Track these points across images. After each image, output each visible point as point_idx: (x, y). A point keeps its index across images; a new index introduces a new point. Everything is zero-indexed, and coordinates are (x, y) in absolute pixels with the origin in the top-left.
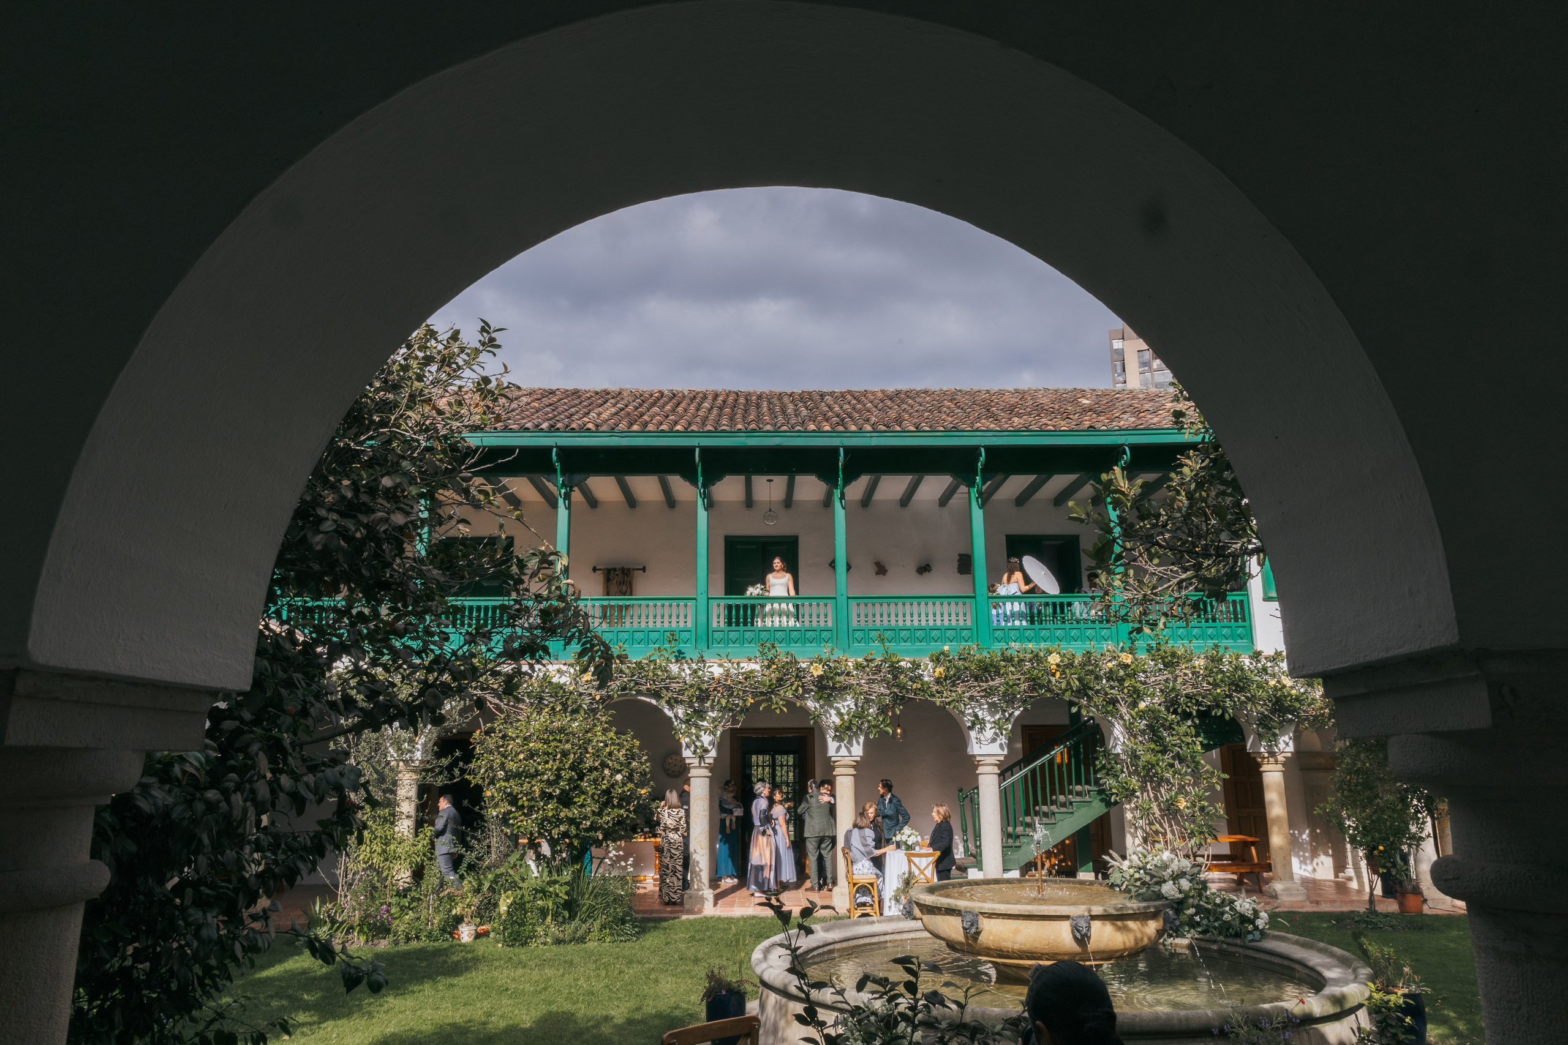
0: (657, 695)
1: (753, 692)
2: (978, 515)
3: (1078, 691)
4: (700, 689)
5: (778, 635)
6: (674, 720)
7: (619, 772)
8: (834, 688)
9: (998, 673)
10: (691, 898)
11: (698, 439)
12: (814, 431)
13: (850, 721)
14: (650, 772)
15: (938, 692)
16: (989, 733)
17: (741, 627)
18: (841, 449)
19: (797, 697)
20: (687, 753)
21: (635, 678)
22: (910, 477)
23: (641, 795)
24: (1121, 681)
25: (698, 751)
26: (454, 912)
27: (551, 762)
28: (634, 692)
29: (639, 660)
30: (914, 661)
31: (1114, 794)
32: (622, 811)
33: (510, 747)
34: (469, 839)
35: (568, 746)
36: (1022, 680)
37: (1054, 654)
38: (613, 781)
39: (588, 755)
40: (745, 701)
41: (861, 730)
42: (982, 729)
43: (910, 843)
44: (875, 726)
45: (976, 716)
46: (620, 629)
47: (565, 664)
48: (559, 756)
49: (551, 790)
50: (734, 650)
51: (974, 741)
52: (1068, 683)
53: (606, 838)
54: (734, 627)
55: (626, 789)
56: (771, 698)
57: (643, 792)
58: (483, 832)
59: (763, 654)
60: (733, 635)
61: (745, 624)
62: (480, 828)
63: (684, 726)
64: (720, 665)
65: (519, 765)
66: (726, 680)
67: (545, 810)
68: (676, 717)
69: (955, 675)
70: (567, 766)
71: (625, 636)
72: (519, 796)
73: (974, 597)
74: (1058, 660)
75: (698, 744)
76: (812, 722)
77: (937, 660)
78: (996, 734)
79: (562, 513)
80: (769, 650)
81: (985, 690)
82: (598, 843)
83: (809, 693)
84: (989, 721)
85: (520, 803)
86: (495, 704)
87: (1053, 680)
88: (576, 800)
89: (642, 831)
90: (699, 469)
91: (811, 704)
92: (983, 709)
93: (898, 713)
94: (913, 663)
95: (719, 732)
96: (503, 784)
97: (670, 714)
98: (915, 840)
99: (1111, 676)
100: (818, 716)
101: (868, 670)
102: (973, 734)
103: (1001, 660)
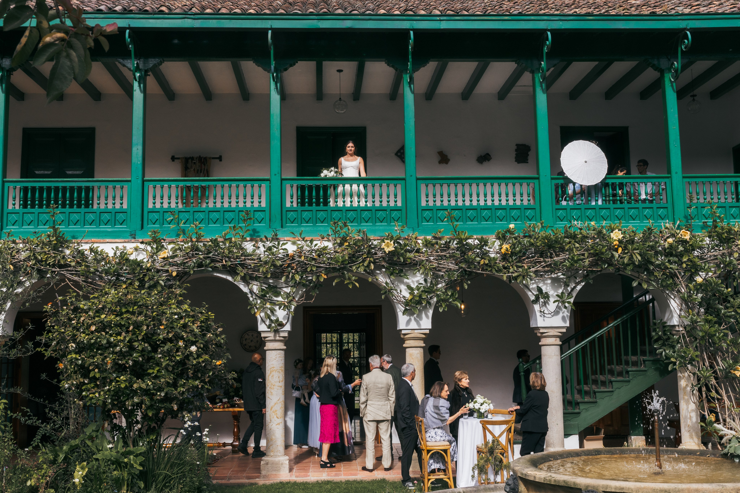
0: (232, 271)
1: (326, 268)
2: (542, 99)
3: (639, 266)
4: (275, 266)
5: (350, 214)
6: (249, 295)
7: (193, 343)
8: (404, 264)
9: (562, 250)
10: (267, 464)
11: (270, 21)
12: (384, 15)
13: (420, 296)
14: (226, 343)
15: (505, 268)
16: (552, 306)
17: (314, 207)
18: (412, 32)
19: (369, 273)
20: (262, 327)
21: (211, 255)
22: (476, 63)
23: (216, 365)
24: (680, 255)
25: (273, 325)
26: (29, 483)
27: (123, 334)
28: (210, 269)
29: (214, 238)
30: (482, 238)
31: (672, 362)
32: (197, 382)
33: (82, 319)
34: (47, 411)
35: (141, 318)
36: (586, 255)
37: (617, 230)
38: (187, 352)
39: (162, 327)
40: (318, 277)
41: (430, 304)
42: (545, 304)
43: (482, 411)
44: (444, 301)
45: (540, 290)
46: (196, 209)
47: (142, 243)
48: (131, 328)
49: (124, 362)
50: (307, 229)
51: (538, 314)
52: (631, 258)
53: (181, 408)
54: (307, 207)
55: (201, 360)
56: (343, 273)
57: (218, 363)
58: (61, 404)
59: (335, 232)
60: (305, 215)
61: (318, 204)
62: (58, 400)
63: (259, 301)
64: (294, 243)
65: (90, 337)
66: (300, 257)
67: (118, 381)
68: (251, 292)
69: (520, 251)
70: (140, 338)
71: (201, 216)
72: (91, 368)
73: (538, 178)
74: (621, 236)
75: (273, 318)
76: (383, 297)
77: (502, 238)
78: (558, 307)
79: (138, 96)
80: (341, 228)
81: (550, 265)
82: (174, 415)
83: (380, 269)
84: (552, 295)
85: (92, 375)
86: (73, 281)
87: (616, 255)
88: (150, 371)
89: (221, 401)
90: (272, 52)
91: (382, 279)
92: (547, 284)
93: (466, 287)
94: (481, 240)
95: (293, 307)
96: (74, 356)
97: (245, 289)
98: (488, 408)
99: (669, 252)
100: (389, 291)
101: (437, 247)
102: (537, 307)
103: (565, 237)
